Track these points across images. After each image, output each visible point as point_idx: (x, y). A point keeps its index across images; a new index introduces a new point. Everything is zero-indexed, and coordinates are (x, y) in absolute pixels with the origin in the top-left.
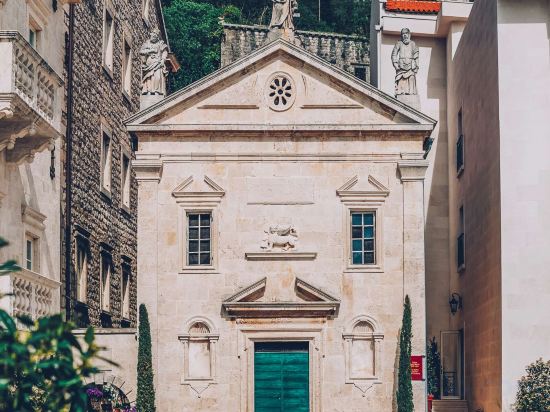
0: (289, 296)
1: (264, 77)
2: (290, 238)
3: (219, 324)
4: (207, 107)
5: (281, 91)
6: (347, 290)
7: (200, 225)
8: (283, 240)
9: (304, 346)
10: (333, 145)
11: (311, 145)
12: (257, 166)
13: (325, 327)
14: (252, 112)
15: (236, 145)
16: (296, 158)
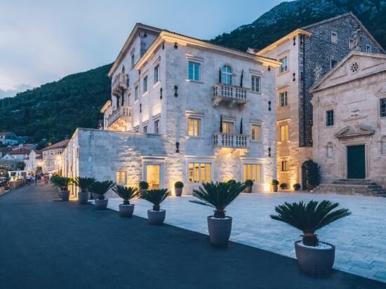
0: (357, 131)
1: (349, 65)
2: (357, 113)
3: (335, 141)
4: (331, 80)
5: (355, 68)
6: (379, 126)
7: (330, 115)
8: (355, 114)
9: (363, 146)
10: (373, 79)
11: (365, 82)
12: (347, 93)
13: (371, 139)
14: (345, 77)
15: (340, 88)
16: (359, 87)
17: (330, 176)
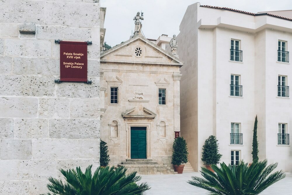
0: (141, 113)
1: (133, 47)
2: (141, 96)
3: (121, 121)
4: (117, 55)
5: (138, 52)
6: (158, 111)
7: (114, 91)
8: (139, 96)
9: (145, 128)
10: (154, 69)
11: (148, 69)
12: (132, 74)
13: (152, 122)
14: (130, 58)
15: (125, 67)
16: (143, 72)
17: (114, 156)
